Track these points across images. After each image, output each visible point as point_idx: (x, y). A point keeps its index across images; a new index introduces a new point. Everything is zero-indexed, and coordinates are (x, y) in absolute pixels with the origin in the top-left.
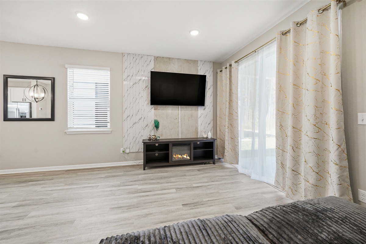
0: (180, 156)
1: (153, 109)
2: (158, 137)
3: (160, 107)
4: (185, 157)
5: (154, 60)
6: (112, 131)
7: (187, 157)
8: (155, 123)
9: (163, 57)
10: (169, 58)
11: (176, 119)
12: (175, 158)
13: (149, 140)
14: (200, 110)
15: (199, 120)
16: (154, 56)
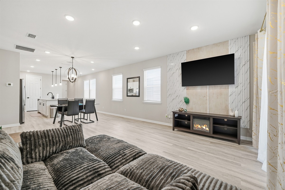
0: (200, 126)
1: (186, 89)
2: (185, 110)
3: (190, 88)
4: (204, 127)
5: (186, 53)
6: (161, 103)
7: (206, 128)
8: (185, 100)
9: (193, 49)
10: (198, 48)
11: (205, 96)
12: (195, 127)
13: (179, 111)
14: (231, 88)
15: (230, 98)
16: (186, 51)
